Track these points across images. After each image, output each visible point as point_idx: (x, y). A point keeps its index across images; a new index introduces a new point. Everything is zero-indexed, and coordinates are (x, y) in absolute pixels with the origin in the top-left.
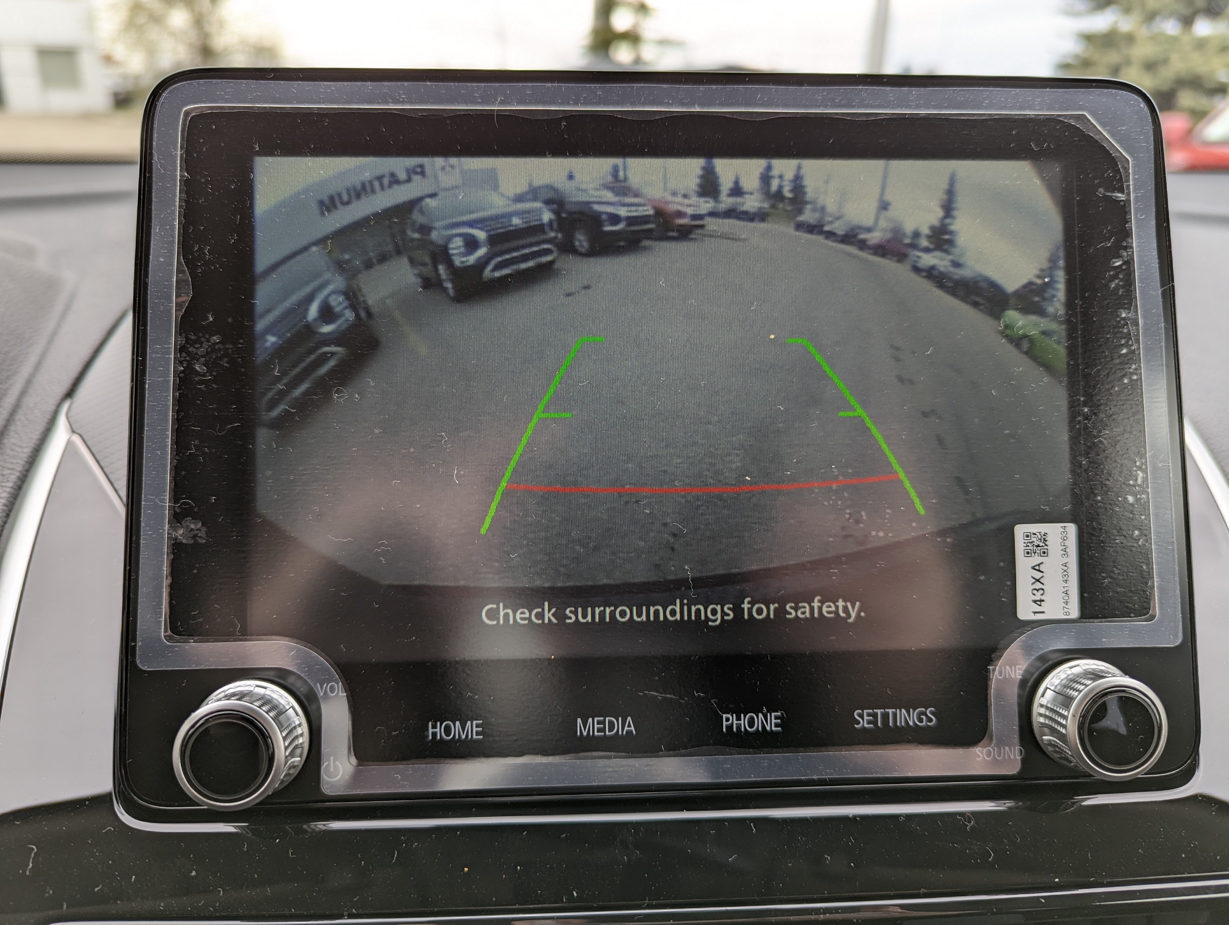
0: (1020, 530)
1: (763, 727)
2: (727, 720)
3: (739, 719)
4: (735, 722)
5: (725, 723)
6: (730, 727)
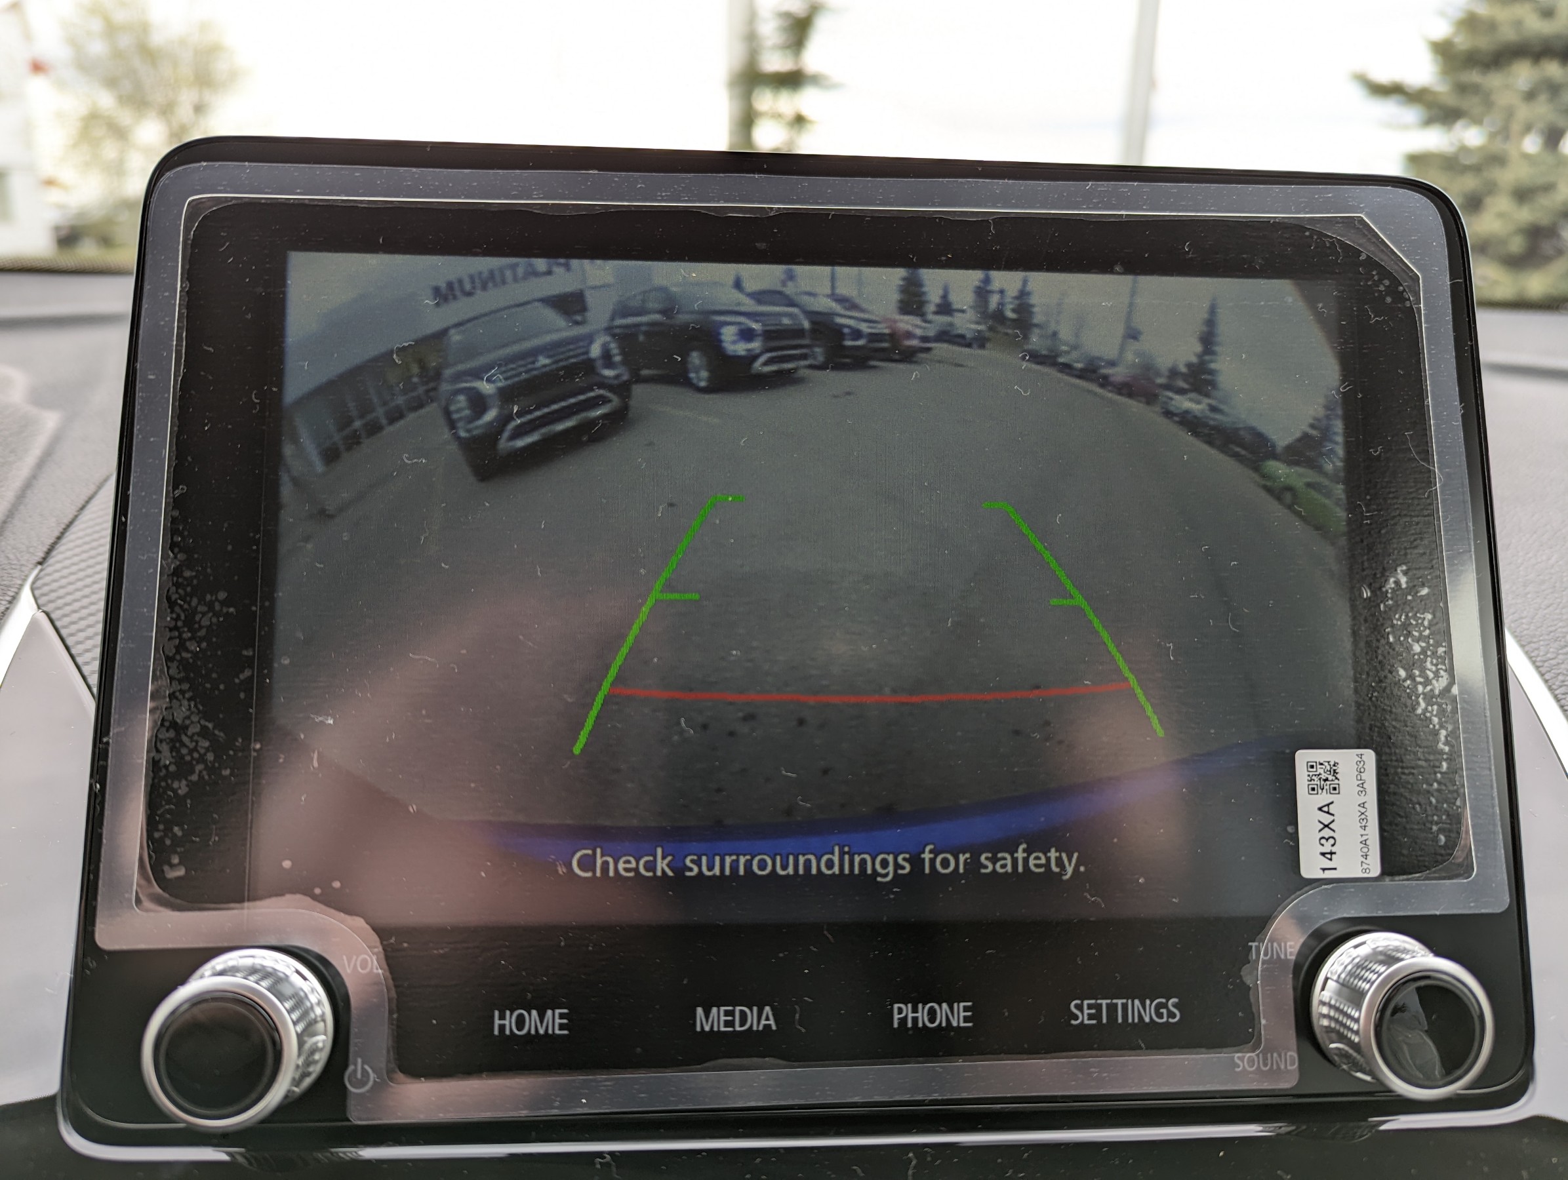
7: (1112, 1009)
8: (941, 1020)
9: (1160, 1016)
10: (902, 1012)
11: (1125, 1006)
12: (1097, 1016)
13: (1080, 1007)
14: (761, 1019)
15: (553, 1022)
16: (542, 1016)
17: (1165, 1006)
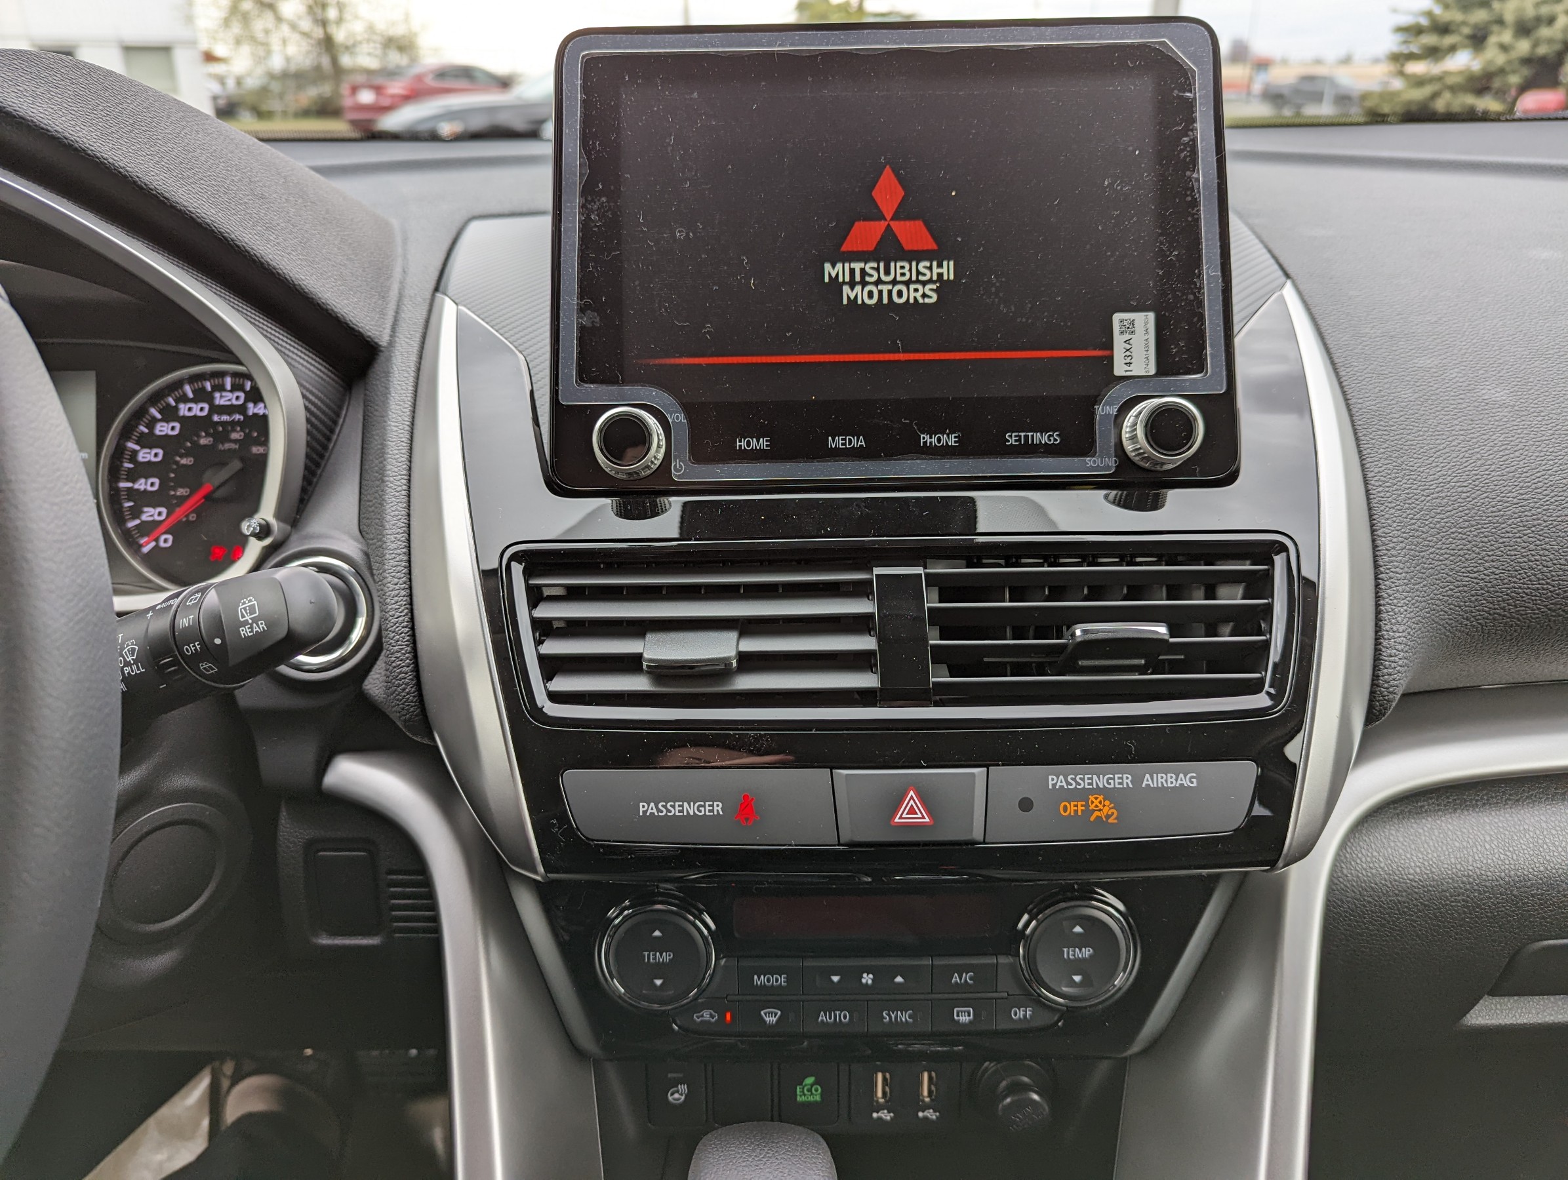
0: (1117, 317)
1: (947, 442)
2: (924, 438)
3: (931, 438)
4: (929, 440)
5: (922, 441)
6: (925, 443)
7: (1026, 437)
8: (943, 442)
9: (1050, 440)
10: (925, 438)
11: (1033, 436)
12: (1019, 440)
13: (1011, 436)
14: (859, 442)
15: (764, 443)
16: (758, 442)
17: (1053, 436)
